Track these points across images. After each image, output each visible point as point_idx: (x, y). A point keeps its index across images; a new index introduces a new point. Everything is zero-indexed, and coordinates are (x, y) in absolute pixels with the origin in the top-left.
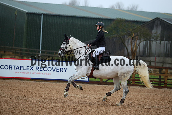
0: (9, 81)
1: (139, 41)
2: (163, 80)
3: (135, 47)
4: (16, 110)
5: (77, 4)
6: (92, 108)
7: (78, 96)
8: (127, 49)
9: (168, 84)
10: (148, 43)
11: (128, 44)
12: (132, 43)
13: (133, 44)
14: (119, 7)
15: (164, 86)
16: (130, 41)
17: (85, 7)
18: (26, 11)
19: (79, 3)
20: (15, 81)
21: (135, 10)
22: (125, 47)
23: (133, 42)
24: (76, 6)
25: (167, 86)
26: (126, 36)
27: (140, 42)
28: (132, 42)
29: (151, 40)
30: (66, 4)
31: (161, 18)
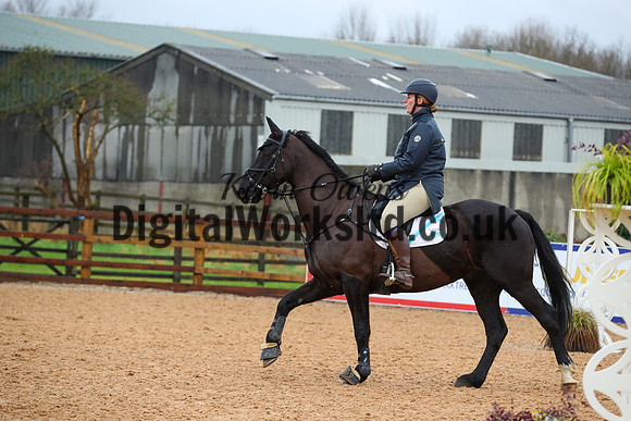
1: (103, 127)
2: (190, 264)
3: (88, 148)
8: (62, 156)
9: (205, 275)
10: (132, 134)
11: (64, 137)
12: (78, 135)
13: (82, 139)
14: (31, 8)
15: (193, 285)
16: (70, 128)
22: (54, 149)
23: (81, 130)
25: (205, 282)
26: (56, 109)
27: (107, 131)
28: (78, 129)
29: (145, 124)
31: (178, 47)
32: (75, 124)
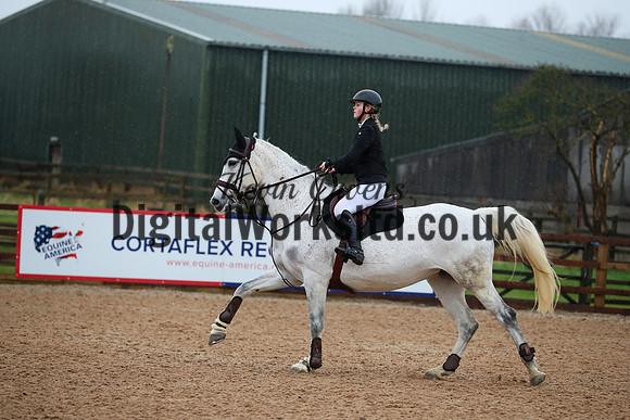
0: (144, 292)
1: (622, 149)
3: (605, 171)
4: (171, 400)
5: (393, 14)
6: (449, 393)
7: (397, 349)
8: (577, 179)
11: (580, 159)
12: (595, 157)
13: (599, 161)
14: (549, 25)
16: (587, 150)
17: (423, 22)
18: (208, 39)
19: (402, 11)
20: (165, 293)
21: (606, 36)
22: (569, 171)
23: (598, 152)
24: (390, 20)
26: (571, 131)
27: (625, 154)
28: (595, 152)
30: (354, 13)
32: (591, 146)
